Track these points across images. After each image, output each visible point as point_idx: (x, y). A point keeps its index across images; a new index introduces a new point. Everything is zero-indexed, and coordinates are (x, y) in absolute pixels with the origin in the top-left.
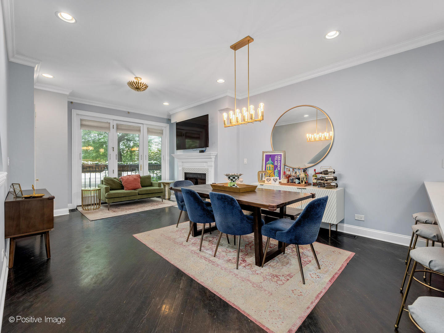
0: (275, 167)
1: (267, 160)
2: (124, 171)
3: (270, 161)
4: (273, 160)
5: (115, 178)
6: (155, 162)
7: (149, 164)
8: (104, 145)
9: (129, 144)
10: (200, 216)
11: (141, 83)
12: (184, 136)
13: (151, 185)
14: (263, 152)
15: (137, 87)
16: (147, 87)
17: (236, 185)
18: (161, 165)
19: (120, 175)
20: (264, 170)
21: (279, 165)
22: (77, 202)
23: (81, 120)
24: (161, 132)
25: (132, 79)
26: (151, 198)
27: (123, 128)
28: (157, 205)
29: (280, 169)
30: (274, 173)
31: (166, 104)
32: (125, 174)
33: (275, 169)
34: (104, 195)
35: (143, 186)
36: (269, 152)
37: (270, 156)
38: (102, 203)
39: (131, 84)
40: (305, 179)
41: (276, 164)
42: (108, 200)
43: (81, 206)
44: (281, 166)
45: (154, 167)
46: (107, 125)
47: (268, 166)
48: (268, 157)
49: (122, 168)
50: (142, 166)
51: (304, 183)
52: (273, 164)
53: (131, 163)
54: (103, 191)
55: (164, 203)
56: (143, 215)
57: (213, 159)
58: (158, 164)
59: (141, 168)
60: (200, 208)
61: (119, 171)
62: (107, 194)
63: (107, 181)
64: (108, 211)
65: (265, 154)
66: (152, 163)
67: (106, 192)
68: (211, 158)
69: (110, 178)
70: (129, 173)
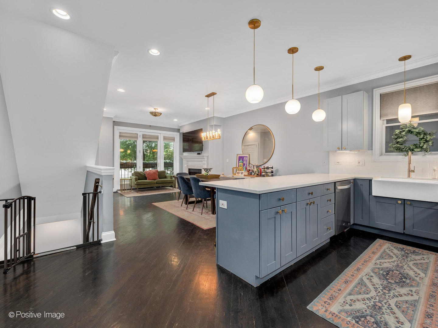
0: (244, 165)
1: (239, 160)
2: (147, 167)
3: (241, 161)
4: (243, 160)
5: (141, 172)
6: (169, 161)
7: (165, 162)
8: (130, 146)
9: (151, 145)
10: (187, 191)
11: (157, 113)
12: (190, 141)
13: (166, 177)
14: (237, 155)
15: (155, 114)
16: (161, 114)
17: (208, 174)
18: (173, 164)
19: (144, 170)
20: (237, 167)
21: (246, 163)
22: (117, 187)
23: (120, 133)
24: (173, 139)
25: (152, 110)
26: (166, 187)
27: (146, 137)
28: (169, 191)
29: (247, 166)
30: (243, 169)
31: (176, 120)
32: (147, 170)
33: (243, 166)
34: (134, 183)
35: (160, 178)
36: (241, 154)
37: (241, 157)
38: (133, 189)
39: (152, 113)
40: (257, 172)
41: (244, 163)
42: (137, 186)
43: (120, 190)
44: (247, 164)
45: (169, 165)
46: (136, 135)
47: (240, 164)
48: (240, 158)
49: (145, 166)
50: (160, 164)
51: (256, 175)
52: (243, 163)
53: (152, 162)
54: (133, 180)
55: (174, 190)
56: (159, 195)
57: (206, 159)
58: (171, 162)
59: (159, 165)
60: (186, 186)
61: (143, 167)
62: (136, 182)
63: (136, 173)
64: (137, 193)
65: (238, 156)
66: (167, 162)
67: (136, 181)
68: (204, 158)
69: (138, 172)
70: (151, 169)
